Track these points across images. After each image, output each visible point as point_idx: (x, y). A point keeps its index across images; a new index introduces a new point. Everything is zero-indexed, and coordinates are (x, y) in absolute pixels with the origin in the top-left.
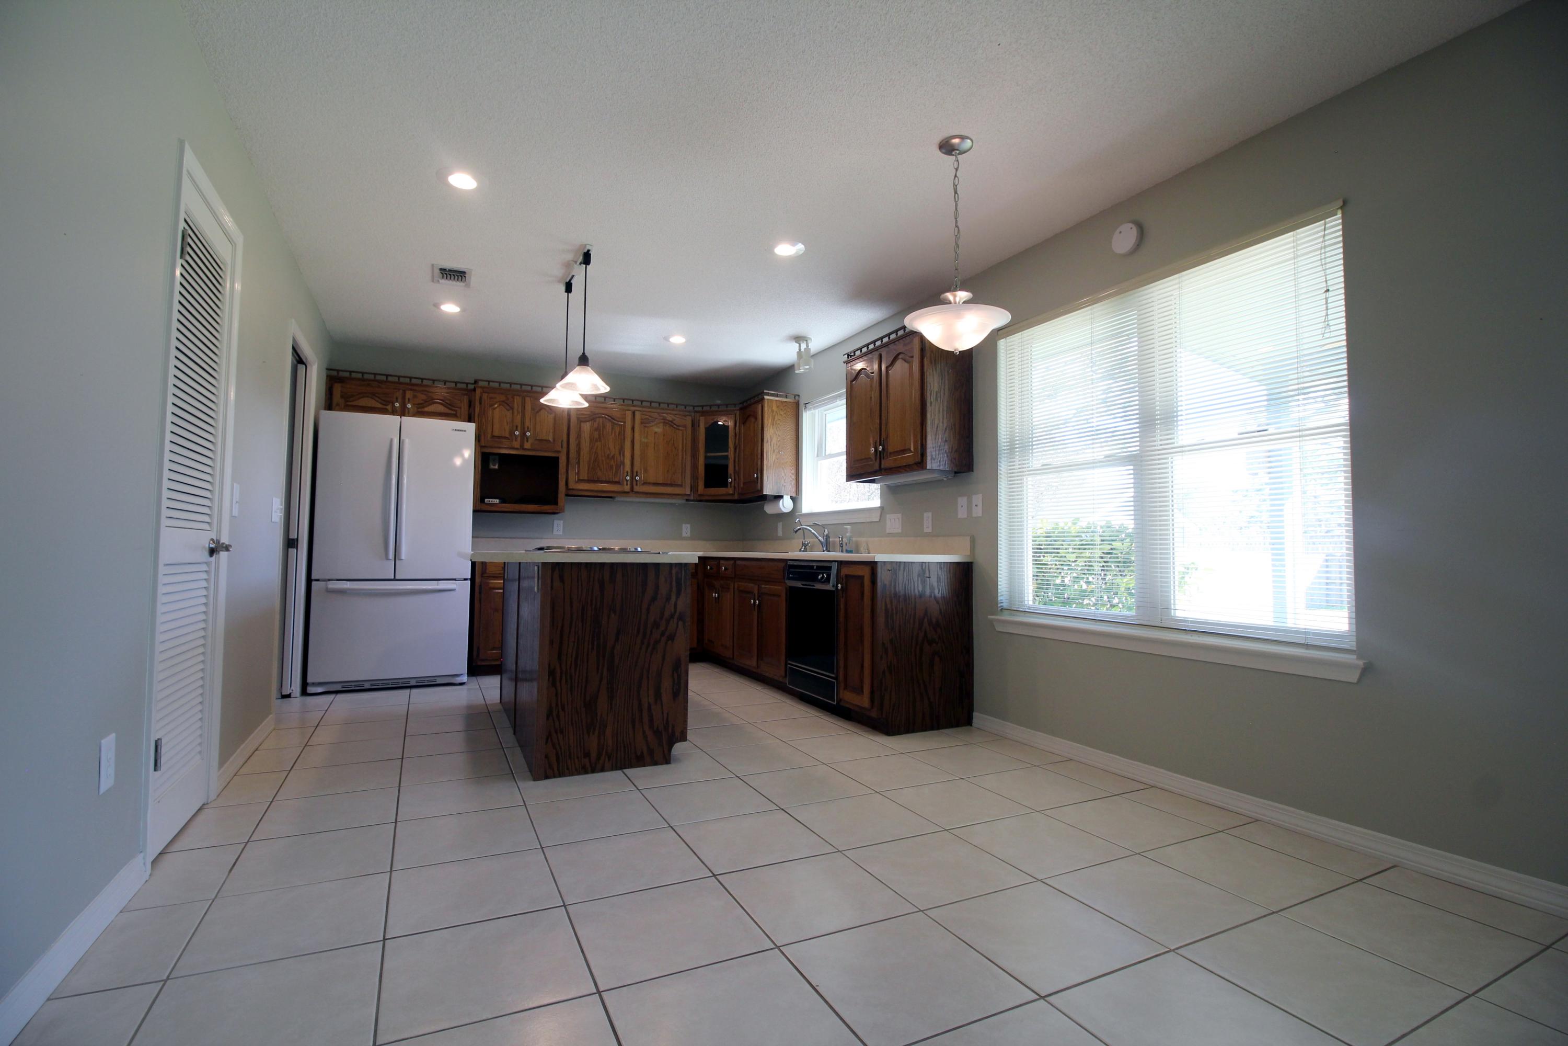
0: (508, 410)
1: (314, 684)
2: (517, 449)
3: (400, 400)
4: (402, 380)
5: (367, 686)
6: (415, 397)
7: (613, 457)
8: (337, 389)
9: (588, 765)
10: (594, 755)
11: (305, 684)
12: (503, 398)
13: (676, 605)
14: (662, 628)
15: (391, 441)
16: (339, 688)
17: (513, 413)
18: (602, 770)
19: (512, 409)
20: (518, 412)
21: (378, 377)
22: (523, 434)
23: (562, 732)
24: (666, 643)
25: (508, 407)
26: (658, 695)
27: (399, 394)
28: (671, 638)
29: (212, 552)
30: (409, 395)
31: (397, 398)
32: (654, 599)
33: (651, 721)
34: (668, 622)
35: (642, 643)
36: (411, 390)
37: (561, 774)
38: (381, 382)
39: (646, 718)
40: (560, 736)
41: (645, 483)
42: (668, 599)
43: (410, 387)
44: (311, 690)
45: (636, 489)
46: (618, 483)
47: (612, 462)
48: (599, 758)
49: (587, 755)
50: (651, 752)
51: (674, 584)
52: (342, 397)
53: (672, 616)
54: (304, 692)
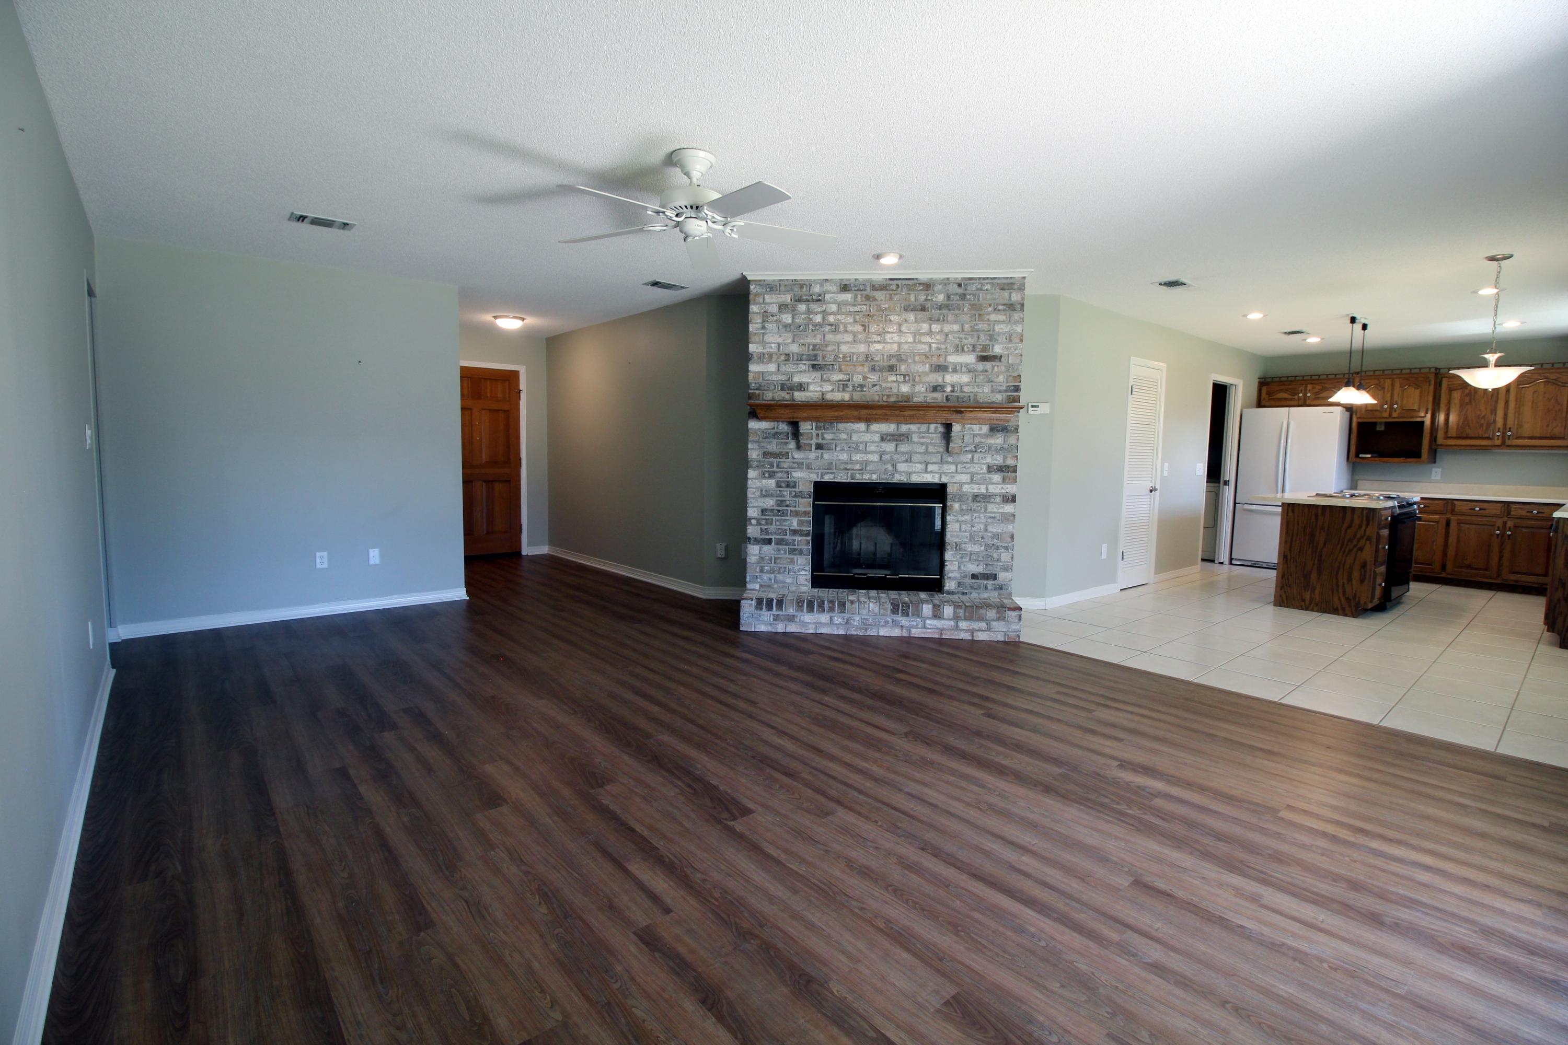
0: (1380, 390)
1: (1236, 559)
2: (1386, 418)
3: (1303, 391)
4: (1305, 378)
5: (1264, 565)
6: (1313, 388)
7: (1484, 417)
8: (1264, 389)
9: (1304, 606)
10: (1307, 602)
11: (1231, 559)
12: (1376, 382)
13: (1365, 531)
14: (1355, 543)
15: (1283, 423)
16: (1249, 563)
17: (1384, 392)
18: (1312, 610)
19: (1384, 388)
20: (1388, 391)
21: (1290, 379)
22: (1391, 407)
23: (1290, 586)
24: (1357, 552)
25: (1380, 388)
26: (1350, 579)
27: (1302, 388)
28: (1361, 549)
29: (1151, 491)
30: (1309, 387)
31: (1301, 391)
32: (1350, 526)
33: (1344, 592)
34: (1359, 541)
35: (1341, 549)
36: (1312, 384)
37: (1288, 606)
38: (1291, 381)
39: (1341, 591)
40: (1289, 588)
41: (1518, 438)
42: (1360, 527)
43: (1311, 382)
44: (1234, 562)
45: (1508, 442)
46: (1488, 438)
47: (1483, 421)
48: (1310, 604)
49: (1304, 601)
50: (1343, 609)
51: (1365, 518)
52: (1267, 394)
53: (1362, 537)
54: (1231, 563)
